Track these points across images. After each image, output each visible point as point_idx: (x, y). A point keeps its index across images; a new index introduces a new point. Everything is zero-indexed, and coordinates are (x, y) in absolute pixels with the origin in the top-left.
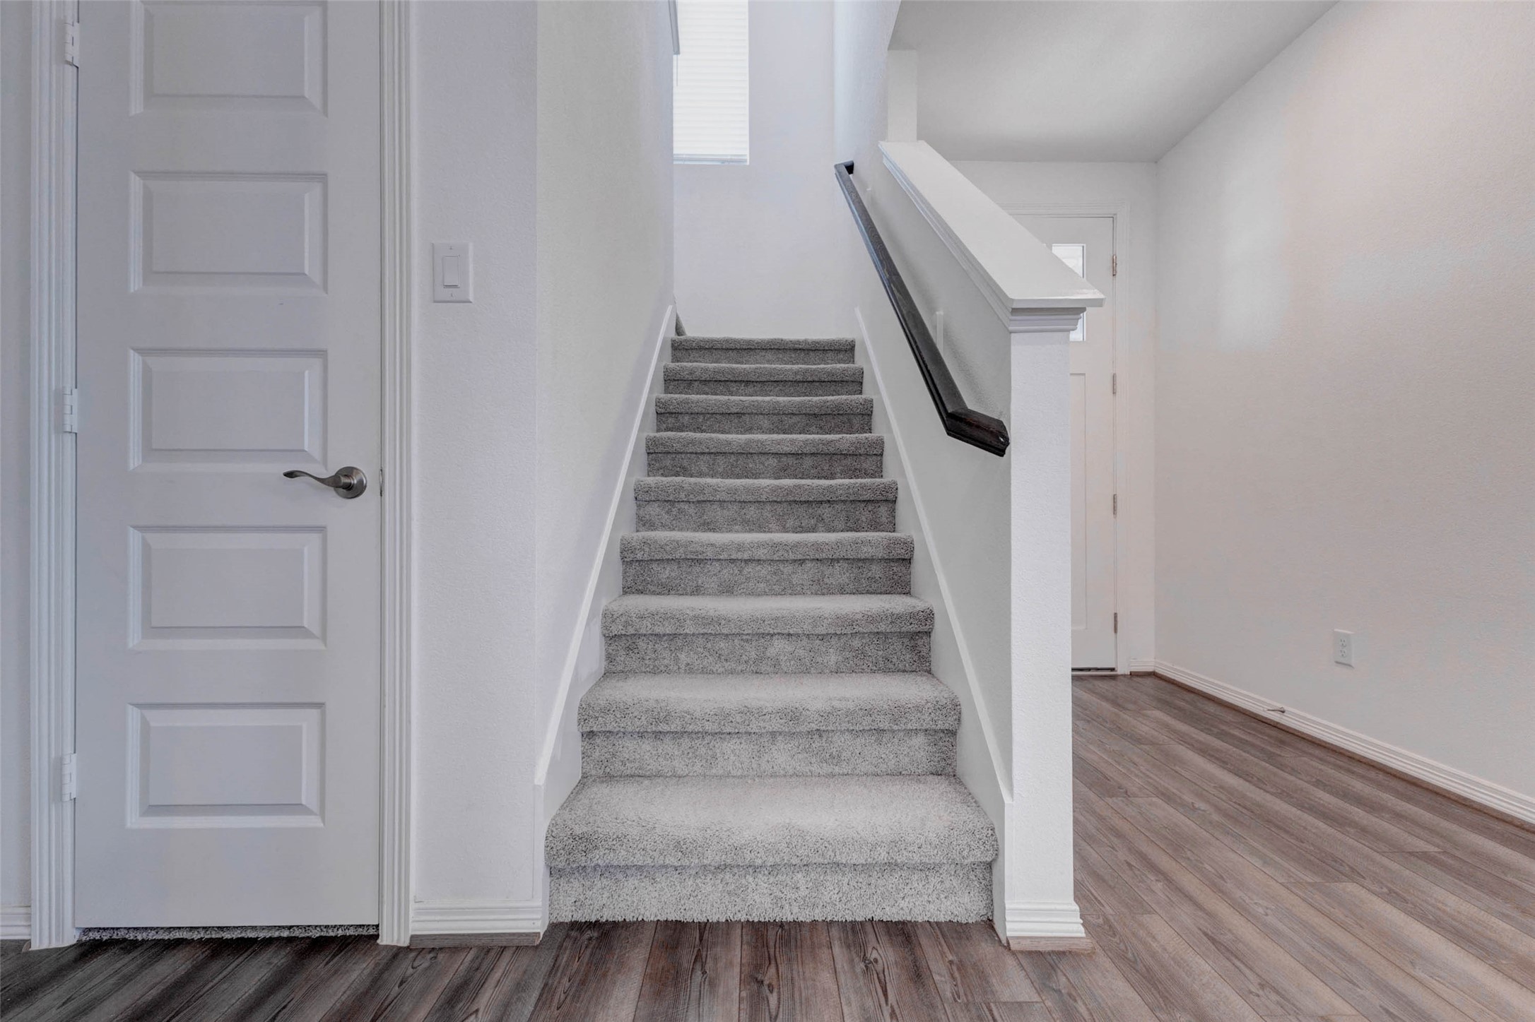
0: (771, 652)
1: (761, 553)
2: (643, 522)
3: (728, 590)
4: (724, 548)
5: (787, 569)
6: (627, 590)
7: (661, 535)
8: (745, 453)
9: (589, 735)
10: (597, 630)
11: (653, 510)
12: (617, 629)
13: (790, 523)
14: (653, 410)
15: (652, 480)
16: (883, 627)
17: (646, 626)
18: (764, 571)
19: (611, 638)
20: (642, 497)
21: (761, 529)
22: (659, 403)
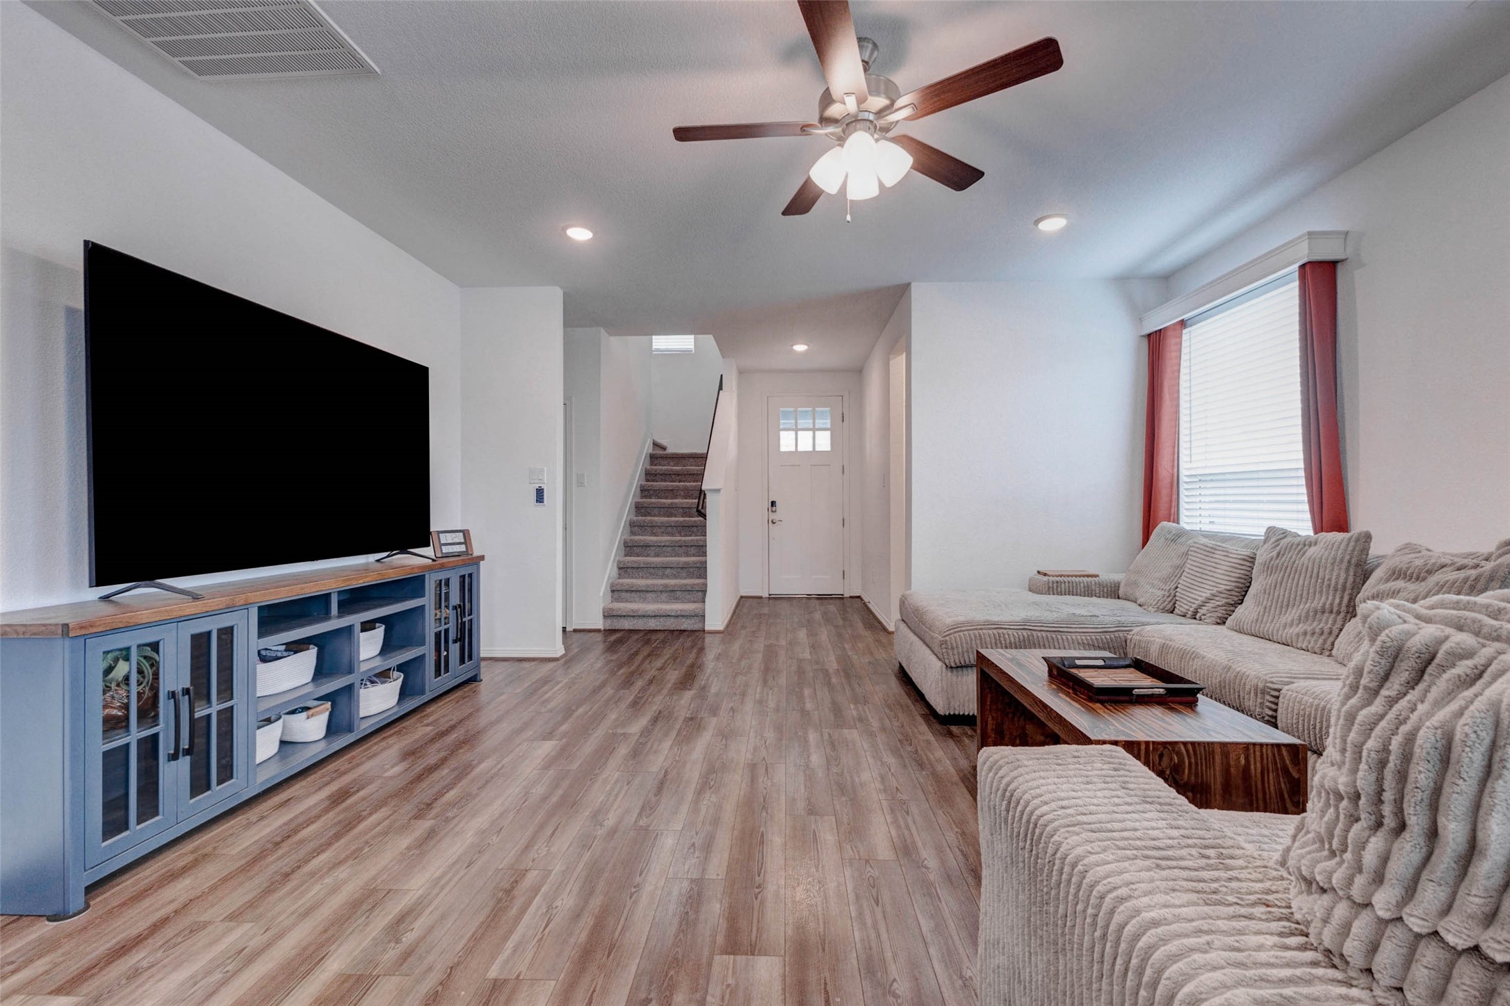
0: (666, 573)
1: (667, 544)
2: (632, 533)
3: (657, 555)
4: (656, 542)
5: (677, 548)
6: (626, 555)
7: (637, 538)
8: (671, 507)
9: (613, 591)
10: (615, 565)
11: (636, 529)
12: (621, 566)
13: (683, 534)
14: (639, 489)
15: (635, 518)
16: (698, 565)
17: (630, 565)
18: (669, 549)
19: (620, 568)
20: (632, 525)
21: (673, 535)
22: (641, 486)
